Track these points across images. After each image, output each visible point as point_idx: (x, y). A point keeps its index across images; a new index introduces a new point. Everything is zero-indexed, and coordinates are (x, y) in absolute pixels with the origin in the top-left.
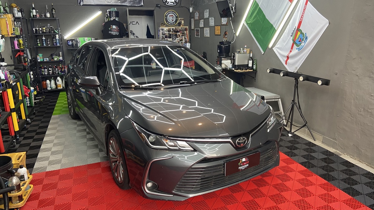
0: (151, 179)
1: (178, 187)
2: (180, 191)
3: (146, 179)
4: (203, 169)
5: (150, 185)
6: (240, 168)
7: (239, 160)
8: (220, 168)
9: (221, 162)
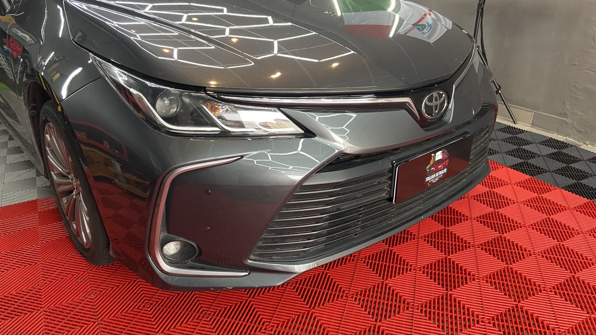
0: (173, 230)
1: (261, 248)
2: (270, 258)
3: (160, 233)
4: (335, 188)
5: (172, 248)
6: (428, 179)
7: (428, 158)
8: (379, 183)
9: (384, 165)
